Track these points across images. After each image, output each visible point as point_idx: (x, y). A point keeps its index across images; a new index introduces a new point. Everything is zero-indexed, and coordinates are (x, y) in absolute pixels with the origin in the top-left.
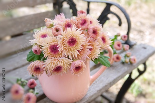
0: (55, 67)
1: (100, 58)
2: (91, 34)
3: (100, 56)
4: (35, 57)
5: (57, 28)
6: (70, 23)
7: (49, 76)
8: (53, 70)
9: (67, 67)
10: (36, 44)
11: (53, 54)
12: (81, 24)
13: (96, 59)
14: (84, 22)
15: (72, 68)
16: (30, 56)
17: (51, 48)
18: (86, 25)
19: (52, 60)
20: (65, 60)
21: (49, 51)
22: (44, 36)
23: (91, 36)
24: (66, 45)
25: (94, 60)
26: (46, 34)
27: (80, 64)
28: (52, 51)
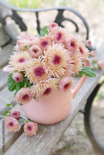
0: (45, 90)
1: (83, 70)
2: (70, 47)
3: (83, 68)
4: (17, 86)
5: (35, 48)
6: (45, 41)
7: (37, 101)
8: (43, 93)
9: (56, 88)
10: (16, 71)
11: (39, 77)
12: (57, 39)
13: (80, 72)
14: (60, 36)
15: (61, 87)
16: (10, 85)
17: (35, 71)
18: (62, 38)
19: (40, 83)
20: (53, 81)
21: (34, 75)
22: (21, 61)
23: (70, 49)
24: (52, 64)
25: (78, 74)
26: (23, 58)
27: (69, 81)
28: (37, 75)
